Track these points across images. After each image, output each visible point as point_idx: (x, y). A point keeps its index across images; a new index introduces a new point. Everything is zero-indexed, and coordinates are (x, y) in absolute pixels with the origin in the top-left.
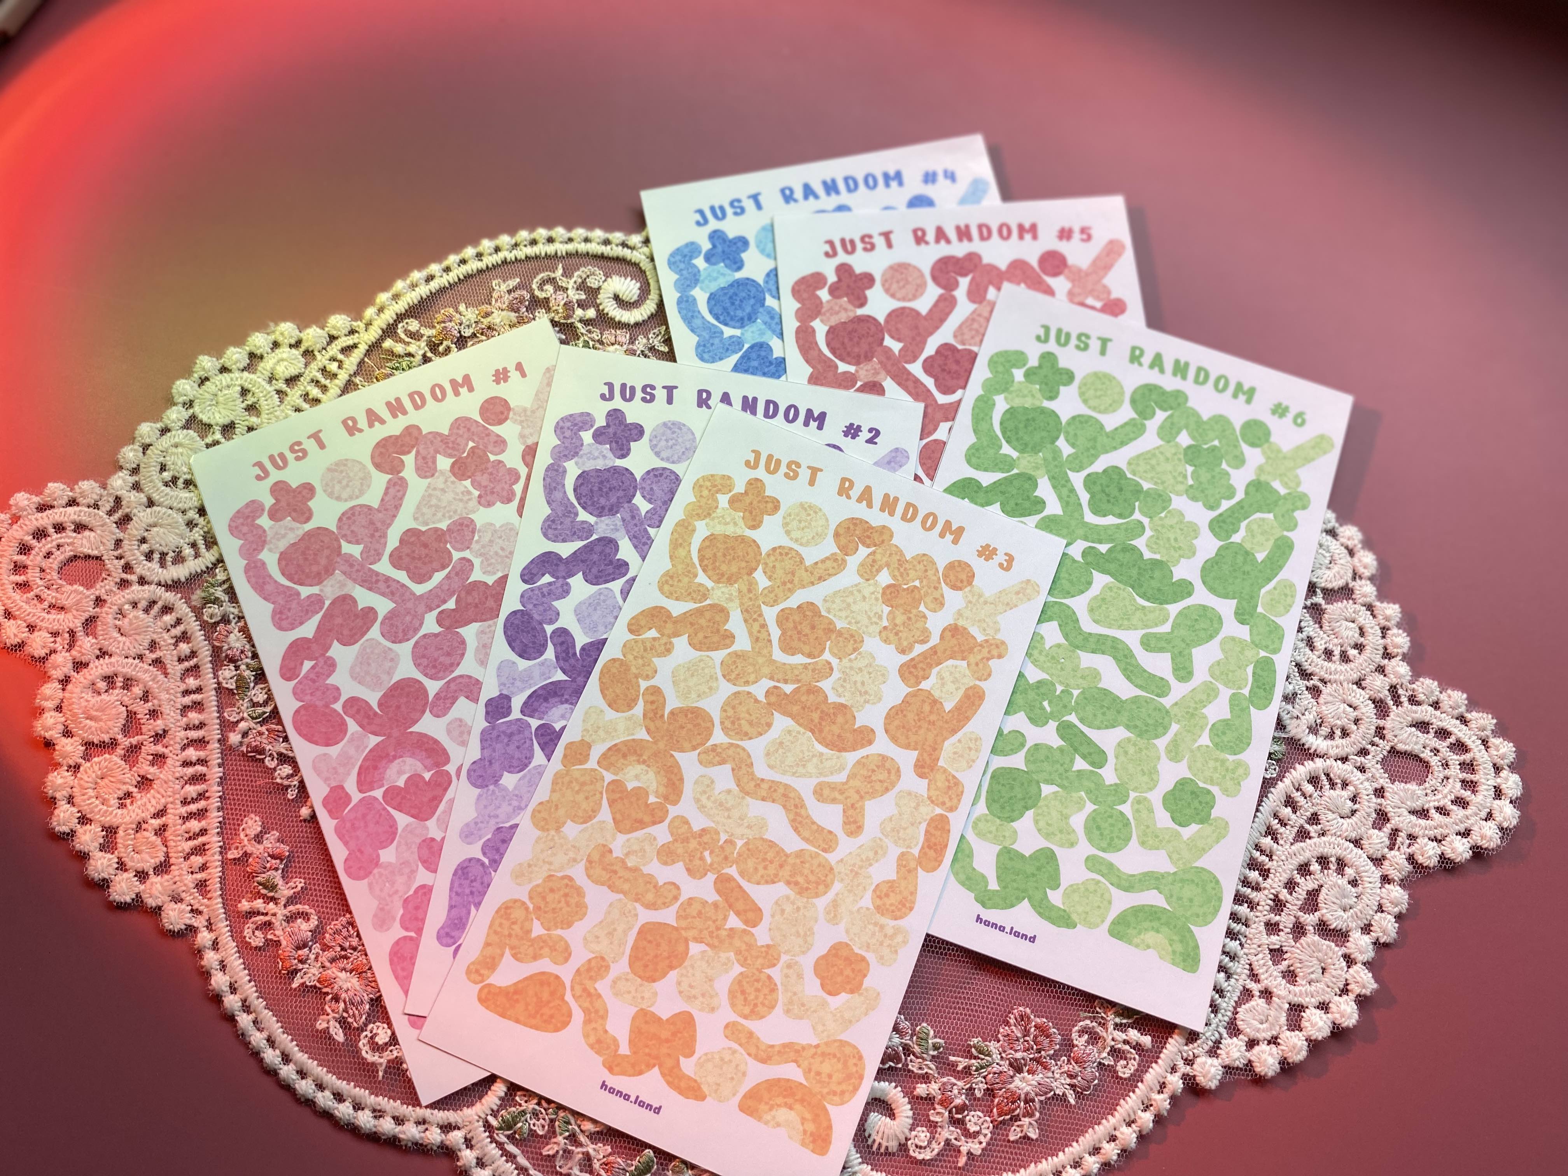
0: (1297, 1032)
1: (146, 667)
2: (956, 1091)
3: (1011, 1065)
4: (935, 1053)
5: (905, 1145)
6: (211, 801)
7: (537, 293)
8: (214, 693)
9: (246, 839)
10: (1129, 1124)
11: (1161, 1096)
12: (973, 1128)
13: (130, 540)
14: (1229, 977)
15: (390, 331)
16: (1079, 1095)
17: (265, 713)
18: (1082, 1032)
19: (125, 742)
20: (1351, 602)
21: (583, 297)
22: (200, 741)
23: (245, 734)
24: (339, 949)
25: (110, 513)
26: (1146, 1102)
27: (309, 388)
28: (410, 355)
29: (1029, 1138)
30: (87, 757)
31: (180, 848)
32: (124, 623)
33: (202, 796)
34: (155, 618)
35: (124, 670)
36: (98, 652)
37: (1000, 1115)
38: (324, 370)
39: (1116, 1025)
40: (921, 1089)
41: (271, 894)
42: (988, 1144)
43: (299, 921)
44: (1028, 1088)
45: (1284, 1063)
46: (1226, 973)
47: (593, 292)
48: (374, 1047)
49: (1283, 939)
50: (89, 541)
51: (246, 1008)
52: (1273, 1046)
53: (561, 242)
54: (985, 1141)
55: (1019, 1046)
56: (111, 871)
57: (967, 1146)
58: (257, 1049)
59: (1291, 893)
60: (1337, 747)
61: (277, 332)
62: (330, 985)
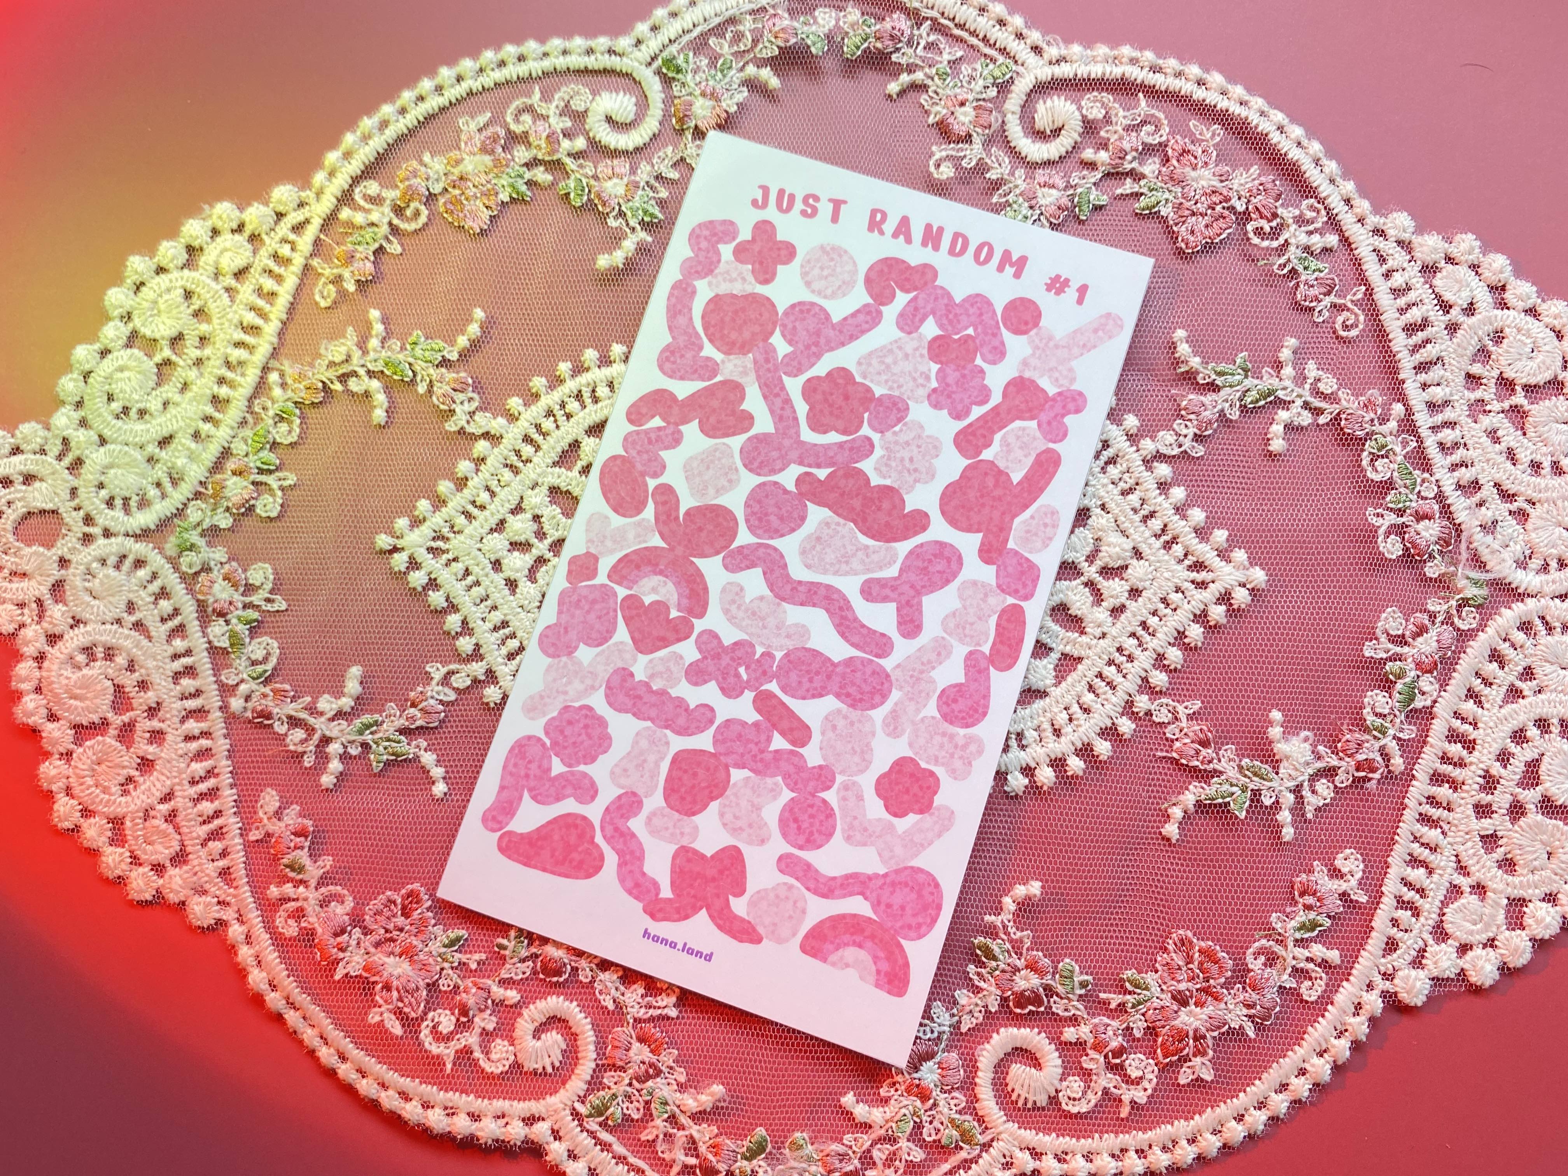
0: (1519, 932)
1: (126, 632)
2: (1110, 1033)
3: (1174, 997)
4: (1083, 992)
5: (1056, 1098)
6: (222, 777)
7: (513, 127)
8: (205, 654)
9: (265, 818)
10: (1321, 1055)
11: (1358, 1019)
12: (1134, 1074)
13: (86, 487)
14: (1431, 872)
15: (346, 198)
16: (1259, 1028)
17: (266, 671)
18: (1256, 955)
19: (117, 721)
20: (1561, 397)
21: (569, 124)
22: (199, 711)
23: (247, 698)
24: (383, 931)
25: (60, 457)
26: (1339, 1027)
27: (261, 280)
28: (373, 224)
29: (1202, 1080)
30: (78, 741)
31: (195, 835)
32: (95, 584)
33: (210, 773)
34: (129, 574)
35: (103, 638)
36: (71, 621)
37: (1165, 1057)
38: (275, 256)
39: (1296, 941)
40: (1070, 1034)
41: (301, 876)
42: (1155, 1090)
43: (333, 904)
44: (1197, 1024)
45: (1505, 970)
46: (1427, 867)
47: (580, 117)
48: (439, 1037)
49: (1497, 823)
50: (41, 493)
51: (292, 1005)
52: (1489, 949)
53: (535, 59)
54: (1150, 1087)
55: (1182, 975)
56: (124, 866)
57: (1129, 1094)
58: (311, 1047)
59: (1505, 767)
60: (1554, 582)
61: (214, 216)
62: (378, 973)
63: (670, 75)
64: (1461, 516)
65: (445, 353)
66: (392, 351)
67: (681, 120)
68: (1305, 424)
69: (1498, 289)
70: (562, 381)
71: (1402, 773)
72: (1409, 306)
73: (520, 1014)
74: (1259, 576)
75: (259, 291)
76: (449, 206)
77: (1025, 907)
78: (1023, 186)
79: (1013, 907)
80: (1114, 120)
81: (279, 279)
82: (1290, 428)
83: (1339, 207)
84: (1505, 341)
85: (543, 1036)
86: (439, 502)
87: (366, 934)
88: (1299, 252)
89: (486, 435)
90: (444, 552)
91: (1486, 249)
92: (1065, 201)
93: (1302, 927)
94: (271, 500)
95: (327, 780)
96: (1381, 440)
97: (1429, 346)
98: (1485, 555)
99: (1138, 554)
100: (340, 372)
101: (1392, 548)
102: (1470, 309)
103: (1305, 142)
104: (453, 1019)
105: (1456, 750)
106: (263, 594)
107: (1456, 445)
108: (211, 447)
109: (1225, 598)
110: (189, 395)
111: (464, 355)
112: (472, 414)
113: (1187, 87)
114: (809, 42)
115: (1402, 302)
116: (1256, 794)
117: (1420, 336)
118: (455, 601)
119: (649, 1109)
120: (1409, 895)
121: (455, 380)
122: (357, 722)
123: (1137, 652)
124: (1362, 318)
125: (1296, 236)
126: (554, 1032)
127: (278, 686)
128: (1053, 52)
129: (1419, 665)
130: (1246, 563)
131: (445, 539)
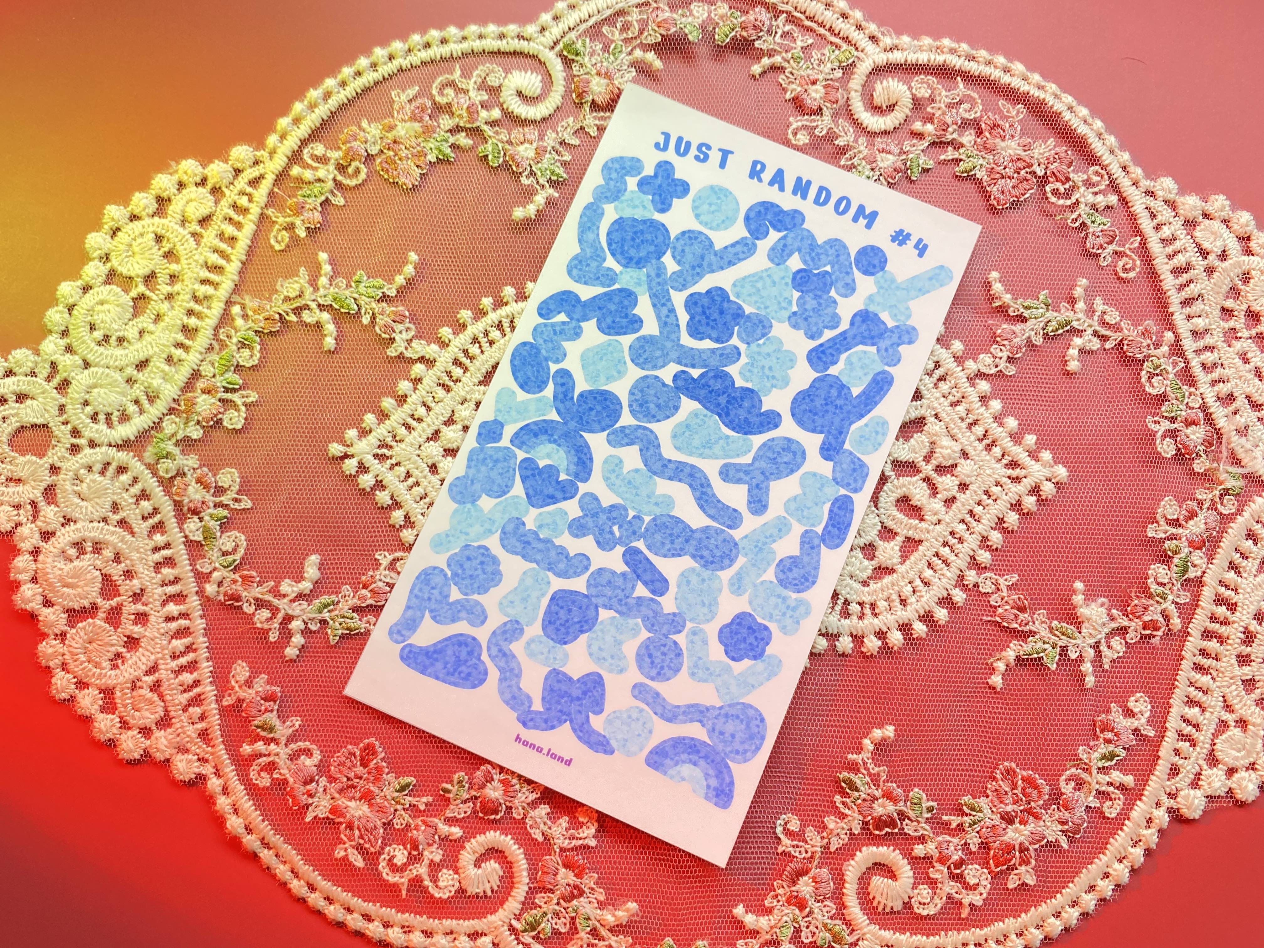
1: (112, 529)
2: (952, 848)
3: (1002, 818)
4: (929, 815)
5: (909, 903)
6: (199, 652)
7: (438, 99)
8: (182, 547)
9: (237, 686)
10: (1120, 861)
11: (1150, 831)
12: (972, 881)
13: (72, 404)
14: (1203, 710)
15: (295, 158)
16: (1071, 840)
17: (235, 561)
18: (1068, 780)
19: (105, 605)
21: (486, 97)
22: (178, 595)
23: (220, 584)
24: (345, 779)
25: (49, 379)
26: (1135, 838)
27: (223, 227)
28: (319, 180)
29: (1027, 885)
30: (71, 623)
31: (177, 702)
32: (83, 488)
33: (189, 649)
34: (112, 479)
35: (92, 535)
36: (62, 520)
37: (997, 867)
38: (235, 206)
39: (1099, 768)
40: (919, 850)
41: (272, 735)
42: (989, 894)
43: (302, 757)
44: (1021, 839)
46: (1200, 707)
47: (495, 91)
48: (394, 868)
49: (1255, 669)
50: (33, 410)
51: (267, 845)
52: (1251, 772)
53: (455, 42)
54: (985, 892)
55: (1009, 799)
56: (115, 730)
57: (968, 898)
58: (283, 880)
59: (1260, 624)
61: (180, 172)
62: (342, 815)
63: (570, 57)
64: (1221, 423)
65: (385, 290)
66: (339, 288)
67: (580, 95)
68: (1095, 348)
69: (1245, 239)
70: (485, 314)
71: (1180, 631)
72: (1176, 253)
73: (463, 847)
74: (1062, 472)
75: (221, 236)
76: (385, 165)
77: (881, 746)
78: (865, 152)
79: (871, 747)
80: (938, 98)
81: (239, 226)
82: (1083, 351)
83: (1118, 173)
84: (1252, 281)
85: (483, 865)
86: (383, 416)
87: (331, 782)
88: (1087, 209)
89: (422, 359)
90: (387, 458)
91: (1234, 207)
92: (899, 164)
93: (1104, 757)
94: (236, 414)
95: (291, 652)
96: (1156, 361)
97: (1192, 285)
98: (1241, 453)
99: (965, 455)
100: (295, 306)
101: (1167, 448)
102: (1223, 256)
103: (1090, 120)
104: (406, 853)
105: (1221, 611)
106: (231, 494)
107: (1215, 365)
108: (182, 368)
109: (1035, 490)
110: (162, 324)
111: (401, 291)
112: (409, 341)
113: (995, 74)
114: (687, 31)
115: (1170, 249)
116: (1064, 650)
117: (1185, 277)
118: (399, 500)
119: (574, 923)
120: (1188, 729)
121: (394, 313)
122: (317, 602)
123: (966, 535)
124: (1138, 263)
125: (1085, 196)
126: (492, 861)
127: (246, 572)
128: (887, 41)
129: (1191, 544)
130: (1052, 462)
131: (390, 447)
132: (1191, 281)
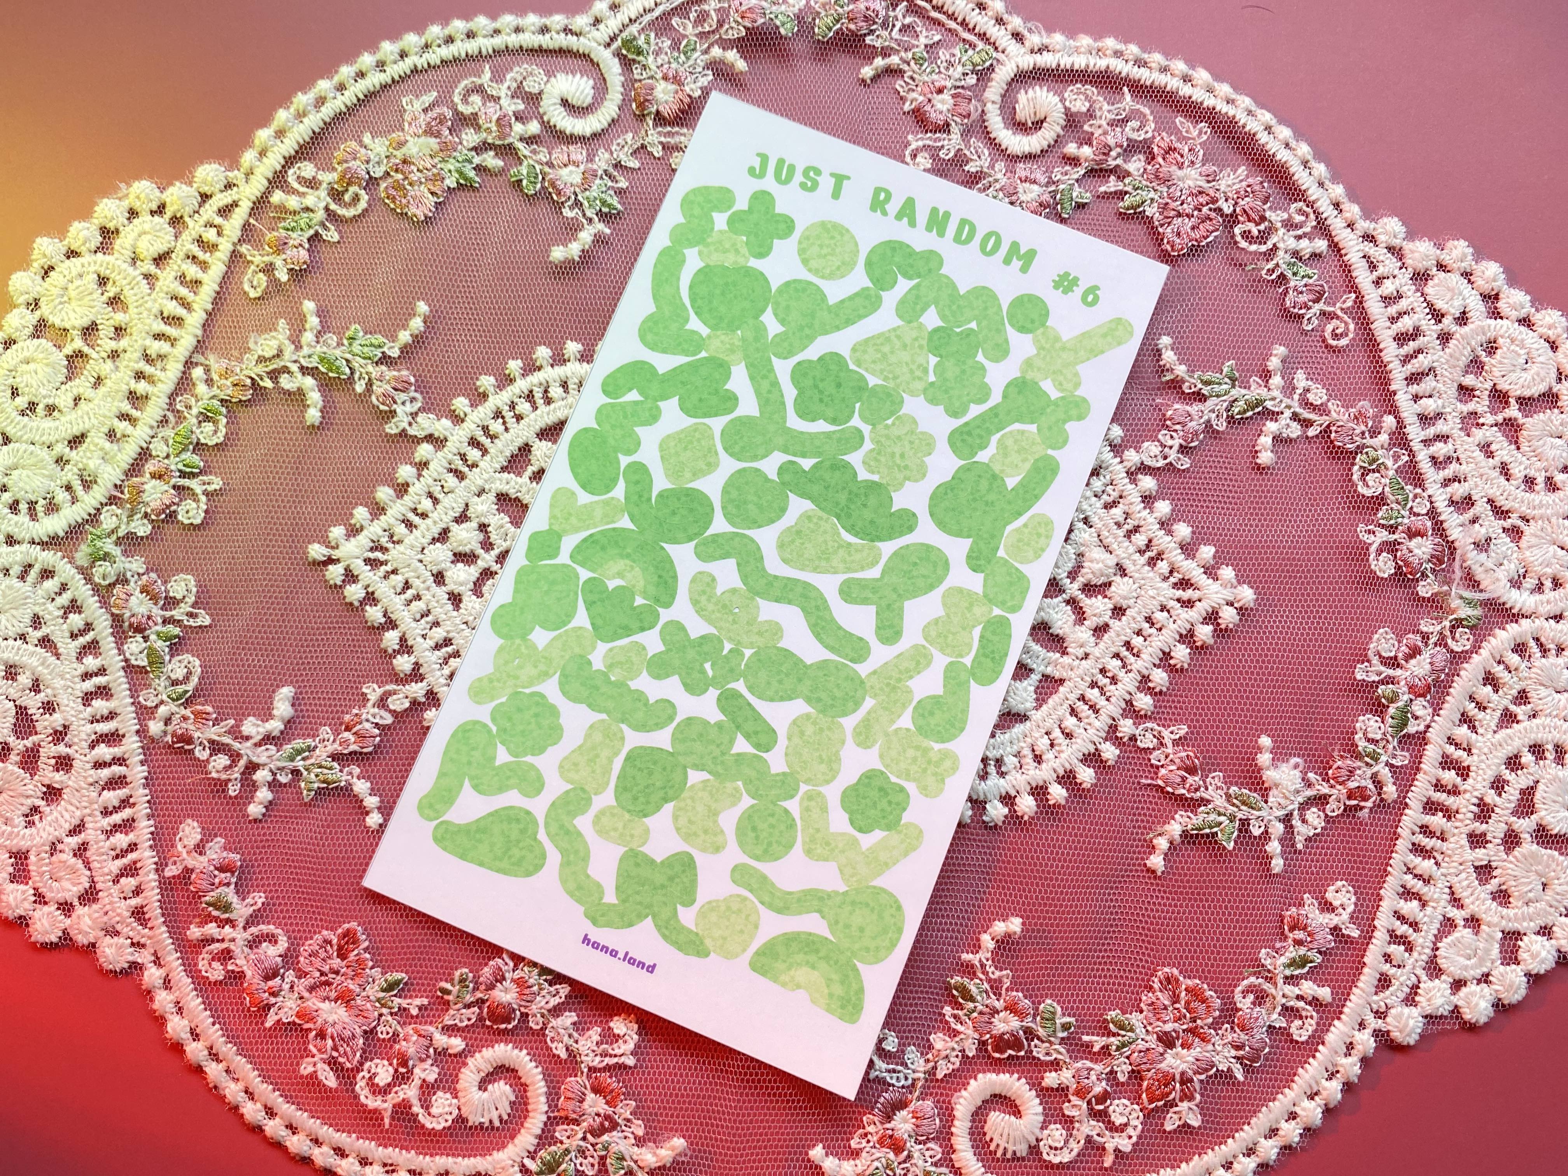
0: (1514, 967)
1: (31, 647)
2: (1093, 1077)
3: (1159, 1039)
4: (1065, 1034)
5: (1037, 1147)
6: (138, 807)
7: (461, 108)
8: (121, 673)
9: (184, 852)
10: (1311, 1097)
11: (1350, 1060)
12: (1119, 1120)
14: (1424, 904)
15: (278, 180)
16: (1247, 1070)
17: (186, 692)
18: (1245, 993)
19: (19, 745)
20: (1556, 411)
21: (522, 107)
22: (112, 735)
23: (167, 721)
24: (318, 974)
26: (1330, 1068)
27: (184, 267)
28: (307, 209)
29: (1189, 1126)
31: (106, 870)
33: (125, 803)
34: (34, 585)
35: (5, 656)
37: (1151, 1101)
38: (200, 241)
39: (1286, 978)
40: (1051, 1079)
41: (227, 916)
42: (1140, 1137)
43: (264, 945)
44: (1184, 1067)
45: (1499, 1006)
46: (1420, 900)
47: (534, 99)
48: (375, 1089)
49: (1492, 853)
51: (215, 1056)
52: (1484, 985)
53: (485, 36)
54: (1135, 1134)
55: (1169, 1015)
57: (1113, 1142)
58: (234, 1103)
59: (1500, 795)
60: (1548, 602)
61: (132, 196)
62: (312, 1019)
63: (630, 56)
64: (1454, 533)
65: (385, 349)
66: (328, 346)
67: (641, 105)
68: (1294, 436)
69: (1491, 298)
70: (511, 381)
71: (1395, 802)
72: (1400, 315)
73: (465, 1064)
74: (1247, 594)
75: (182, 278)
76: (392, 192)
77: (1004, 943)
78: (1003, 181)
79: (991, 945)
80: (1098, 114)
81: (204, 266)
82: (1278, 440)
83: (1328, 211)
84: (1499, 351)
85: (490, 1087)
86: (378, 510)
87: (300, 977)
88: (1288, 257)
89: (429, 438)
90: (382, 563)
91: (1479, 256)
92: (1046, 197)
93: (1292, 963)
94: (194, 505)
95: (255, 810)
96: (1372, 453)
97: (1421, 356)
98: (1479, 574)
99: (1121, 570)
100: (271, 368)
101: (1383, 566)
102: (1462, 319)
103: (1293, 144)
104: (391, 1070)
105: (1450, 777)
106: (185, 608)
107: (1448, 459)
108: (126, 446)
109: (1212, 617)
110: (102, 390)
111: (405, 351)
112: (414, 415)
113: (1173, 83)
114: (778, 23)
115: (1393, 310)
116: (1245, 824)
117: (1412, 345)
118: (393, 617)
119: (604, 1164)
120: (1402, 929)
121: (396, 379)
122: (288, 748)
123: (1121, 674)
124: (1352, 327)
125: (1285, 240)
126: (502, 1082)
127: (199, 707)
128: (1034, 40)
129: (1412, 688)
130: (1234, 581)
131: (384, 550)
132: (1419, 351)
